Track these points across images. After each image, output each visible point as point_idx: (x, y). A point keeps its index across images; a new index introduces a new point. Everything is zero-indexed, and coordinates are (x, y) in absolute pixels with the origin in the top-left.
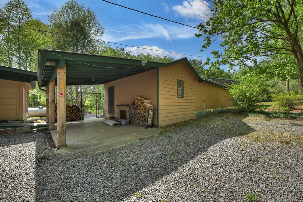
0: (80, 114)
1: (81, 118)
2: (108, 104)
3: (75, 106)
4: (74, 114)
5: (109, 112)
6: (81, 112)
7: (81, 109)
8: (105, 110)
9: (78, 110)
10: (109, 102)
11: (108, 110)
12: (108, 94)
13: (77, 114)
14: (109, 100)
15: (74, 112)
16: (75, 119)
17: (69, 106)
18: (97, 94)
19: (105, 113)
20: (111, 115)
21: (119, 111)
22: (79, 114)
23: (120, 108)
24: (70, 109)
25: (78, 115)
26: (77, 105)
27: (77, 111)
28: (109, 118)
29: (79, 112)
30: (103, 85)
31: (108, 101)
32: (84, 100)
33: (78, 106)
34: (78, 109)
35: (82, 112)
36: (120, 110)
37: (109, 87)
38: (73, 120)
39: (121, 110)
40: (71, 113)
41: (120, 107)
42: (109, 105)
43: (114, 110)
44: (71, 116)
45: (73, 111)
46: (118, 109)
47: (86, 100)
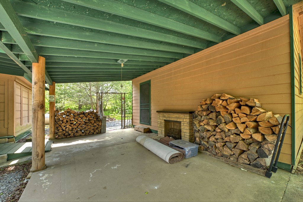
0: (100, 124)
1: (101, 130)
2: (139, 108)
3: (92, 113)
4: (90, 124)
5: (141, 121)
6: (101, 121)
7: (101, 117)
8: (133, 117)
9: (97, 119)
10: (141, 106)
11: (139, 118)
12: (139, 94)
13: (95, 124)
14: (141, 103)
15: (92, 121)
16: (92, 131)
17: (84, 113)
18: (123, 95)
19: (134, 121)
20: (146, 127)
21: (163, 121)
22: (98, 124)
23: (164, 117)
24: (85, 118)
25: (97, 126)
26: (95, 111)
27: (95, 120)
28: (142, 130)
29: (99, 121)
30: (131, 81)
31: (139, 105)
32: (105, 104)
33: (97, 112)
34: (97, 117)
35: (103, 121)
36: (165, 120)
37: (140, 84)
38: (90, 134)
39: (168, 119)
40: (87, 123)
41: (166, 115)
42: (141, 110)
43: (150, 118)
44: (87, 129)
45: (89, 120)
46: (161, 118)
47: (107, 104)
